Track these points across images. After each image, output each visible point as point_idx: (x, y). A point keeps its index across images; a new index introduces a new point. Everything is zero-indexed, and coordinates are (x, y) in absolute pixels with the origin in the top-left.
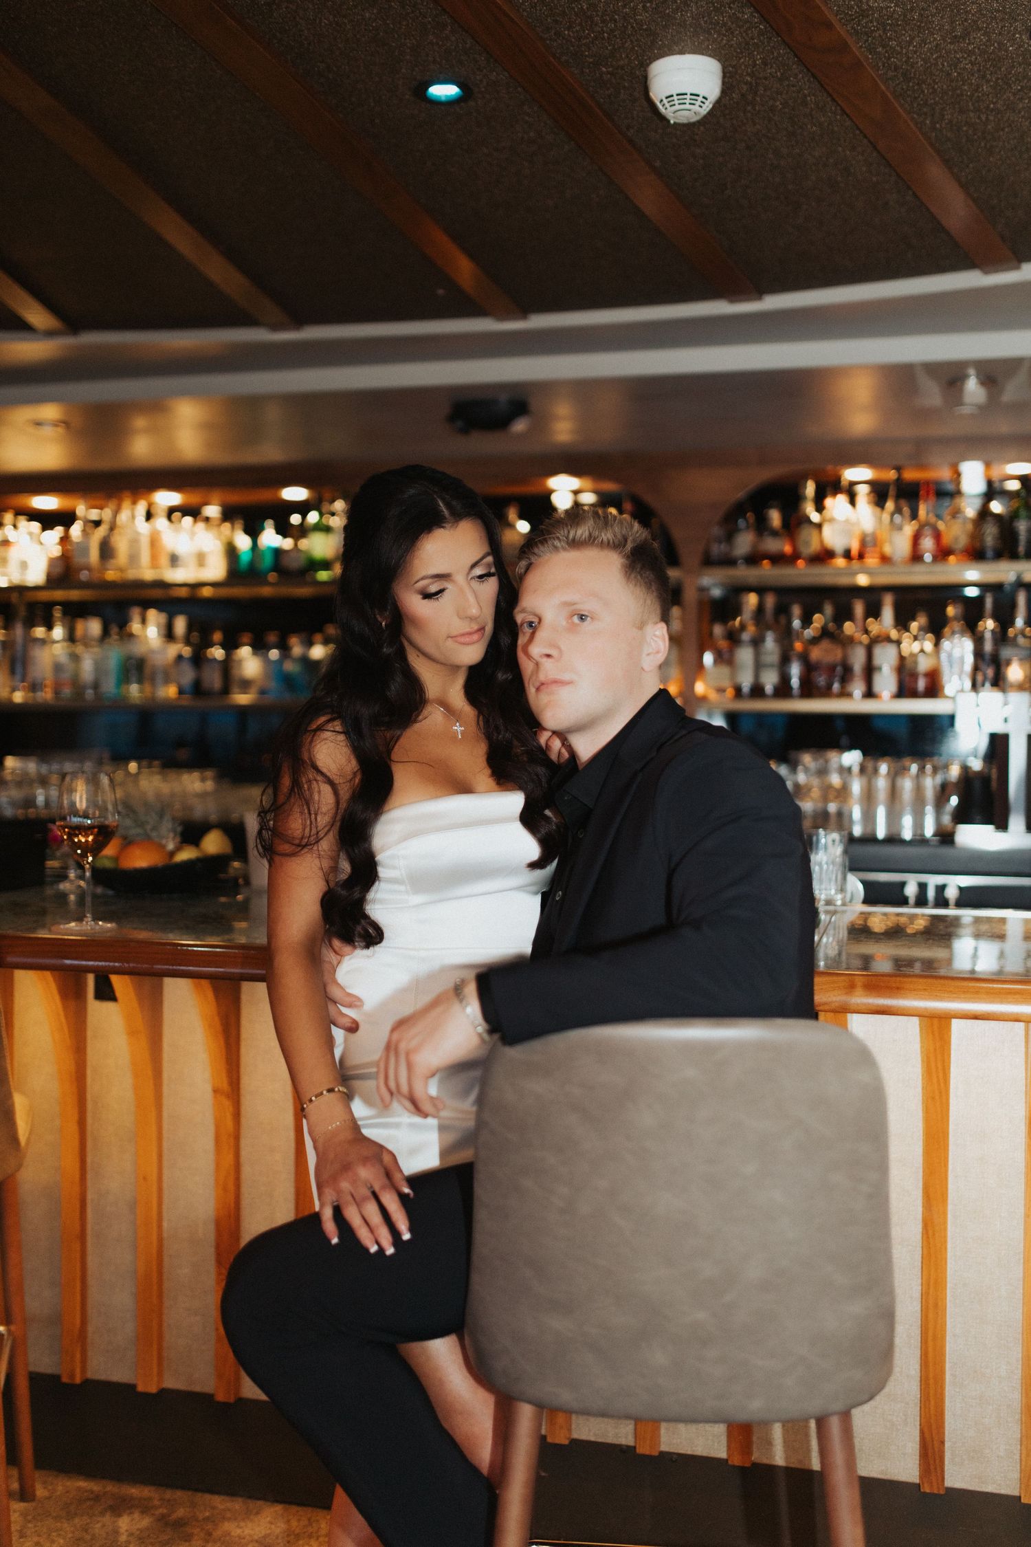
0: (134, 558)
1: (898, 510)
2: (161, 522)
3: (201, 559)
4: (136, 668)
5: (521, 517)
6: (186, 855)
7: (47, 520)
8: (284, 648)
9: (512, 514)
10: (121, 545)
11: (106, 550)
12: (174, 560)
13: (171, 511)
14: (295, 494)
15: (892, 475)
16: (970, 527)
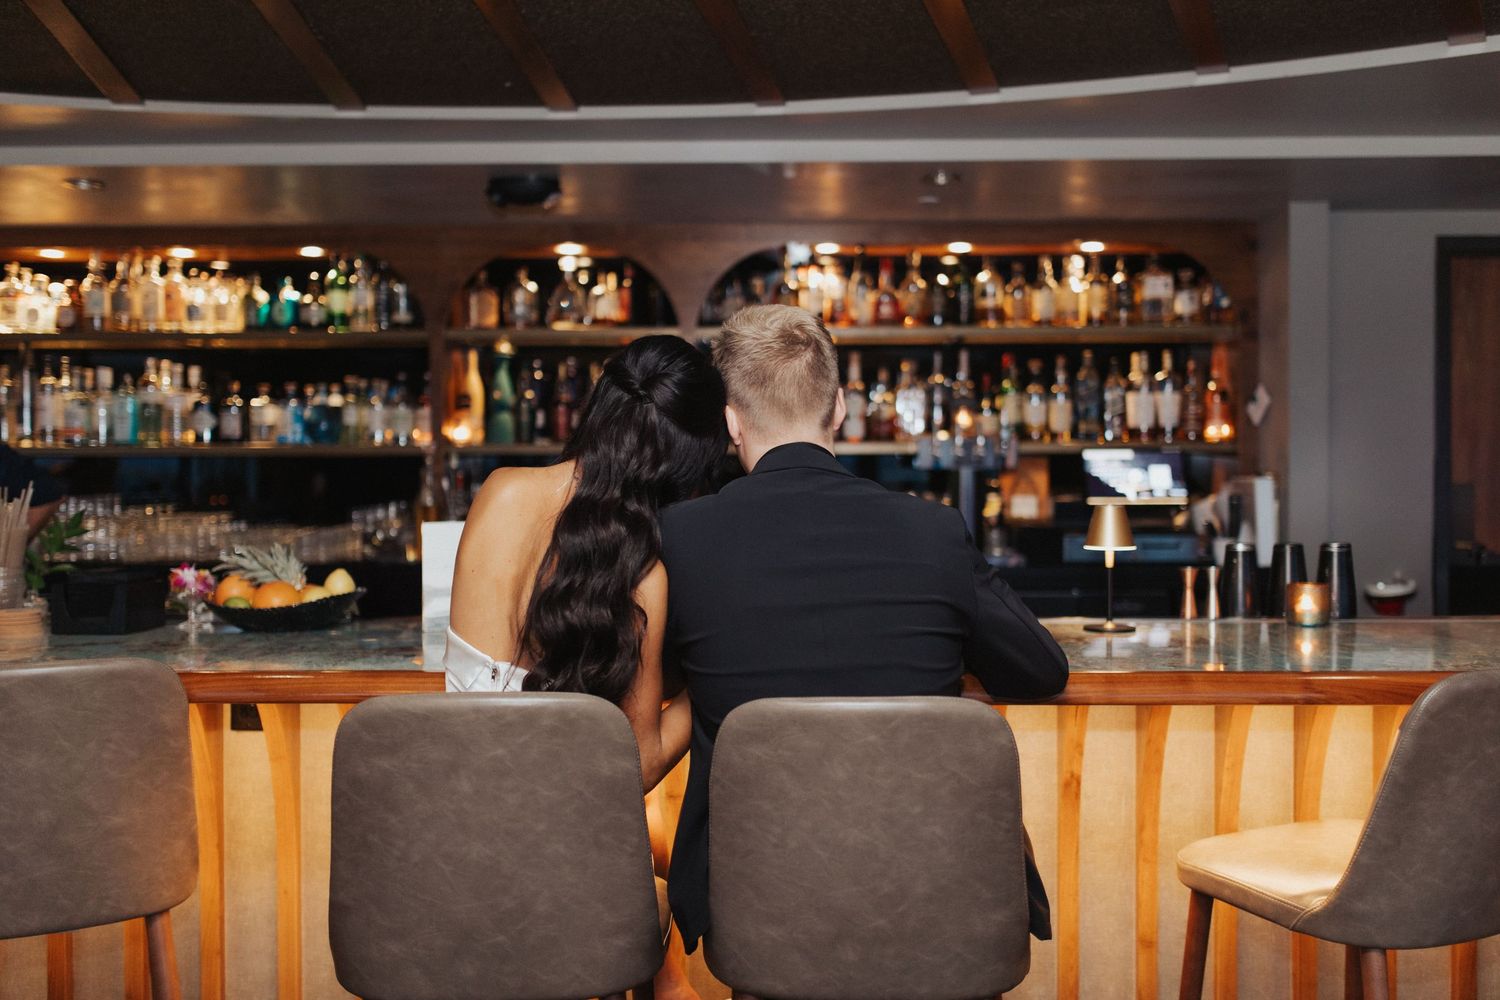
0: (148, 309)
1: (862, 282)
2: (177, 277)
3: (220, 312)
4: (153, 417)
5: (531, 278)
6: (315, 594)
7: (56, 271)
8: (302, 398)
9: (522, 275)
10: (136, 298)
11: (119, 302)
12: (192, 312)
13: (187, 267)
14: (312, 252)
15: (857, 251)
16: (922, 296)
